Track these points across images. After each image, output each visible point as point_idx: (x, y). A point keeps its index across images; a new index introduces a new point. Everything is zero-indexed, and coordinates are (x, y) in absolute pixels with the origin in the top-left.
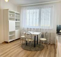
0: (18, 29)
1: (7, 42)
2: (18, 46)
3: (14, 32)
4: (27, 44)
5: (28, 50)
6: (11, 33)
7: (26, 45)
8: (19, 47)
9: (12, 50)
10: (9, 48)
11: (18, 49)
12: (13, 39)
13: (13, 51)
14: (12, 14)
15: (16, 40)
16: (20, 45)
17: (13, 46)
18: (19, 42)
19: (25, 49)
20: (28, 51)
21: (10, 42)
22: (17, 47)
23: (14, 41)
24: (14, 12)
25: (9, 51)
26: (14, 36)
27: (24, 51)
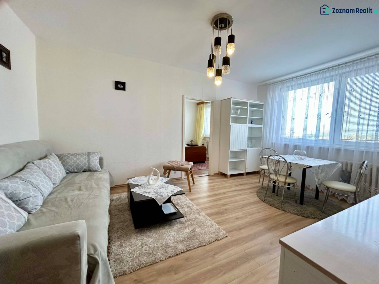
0: (254, 147)
1: (224, 175)
2: (250, 188)
3: (244, 152)
4: (274, 189)
5: (272, 206)
6: (236, 154)
7: (274, 191)
8: (250, 191)
9: (230, 194)
10: (225, 188)
11: (245, 196)
12: (240, 170)
13: (233, 196)
14: (240, 109)
15: (248, 174)
16: (254, 187)
17: (236, 186)
18: (255, 180)
19: (264, 201)
20: (274, 209)
21: (232, 176)
22: (244, 189)
23: (242, 174)
24: (248, 102)
25: (224, 193)
26: (243, 162)
27: (263, 205)
